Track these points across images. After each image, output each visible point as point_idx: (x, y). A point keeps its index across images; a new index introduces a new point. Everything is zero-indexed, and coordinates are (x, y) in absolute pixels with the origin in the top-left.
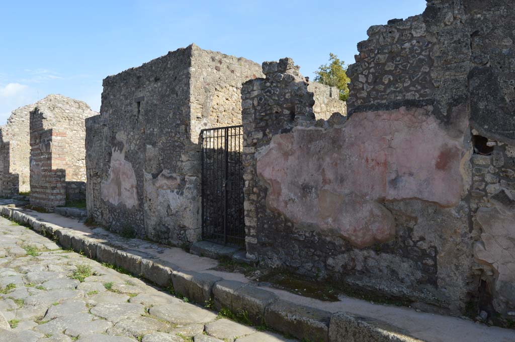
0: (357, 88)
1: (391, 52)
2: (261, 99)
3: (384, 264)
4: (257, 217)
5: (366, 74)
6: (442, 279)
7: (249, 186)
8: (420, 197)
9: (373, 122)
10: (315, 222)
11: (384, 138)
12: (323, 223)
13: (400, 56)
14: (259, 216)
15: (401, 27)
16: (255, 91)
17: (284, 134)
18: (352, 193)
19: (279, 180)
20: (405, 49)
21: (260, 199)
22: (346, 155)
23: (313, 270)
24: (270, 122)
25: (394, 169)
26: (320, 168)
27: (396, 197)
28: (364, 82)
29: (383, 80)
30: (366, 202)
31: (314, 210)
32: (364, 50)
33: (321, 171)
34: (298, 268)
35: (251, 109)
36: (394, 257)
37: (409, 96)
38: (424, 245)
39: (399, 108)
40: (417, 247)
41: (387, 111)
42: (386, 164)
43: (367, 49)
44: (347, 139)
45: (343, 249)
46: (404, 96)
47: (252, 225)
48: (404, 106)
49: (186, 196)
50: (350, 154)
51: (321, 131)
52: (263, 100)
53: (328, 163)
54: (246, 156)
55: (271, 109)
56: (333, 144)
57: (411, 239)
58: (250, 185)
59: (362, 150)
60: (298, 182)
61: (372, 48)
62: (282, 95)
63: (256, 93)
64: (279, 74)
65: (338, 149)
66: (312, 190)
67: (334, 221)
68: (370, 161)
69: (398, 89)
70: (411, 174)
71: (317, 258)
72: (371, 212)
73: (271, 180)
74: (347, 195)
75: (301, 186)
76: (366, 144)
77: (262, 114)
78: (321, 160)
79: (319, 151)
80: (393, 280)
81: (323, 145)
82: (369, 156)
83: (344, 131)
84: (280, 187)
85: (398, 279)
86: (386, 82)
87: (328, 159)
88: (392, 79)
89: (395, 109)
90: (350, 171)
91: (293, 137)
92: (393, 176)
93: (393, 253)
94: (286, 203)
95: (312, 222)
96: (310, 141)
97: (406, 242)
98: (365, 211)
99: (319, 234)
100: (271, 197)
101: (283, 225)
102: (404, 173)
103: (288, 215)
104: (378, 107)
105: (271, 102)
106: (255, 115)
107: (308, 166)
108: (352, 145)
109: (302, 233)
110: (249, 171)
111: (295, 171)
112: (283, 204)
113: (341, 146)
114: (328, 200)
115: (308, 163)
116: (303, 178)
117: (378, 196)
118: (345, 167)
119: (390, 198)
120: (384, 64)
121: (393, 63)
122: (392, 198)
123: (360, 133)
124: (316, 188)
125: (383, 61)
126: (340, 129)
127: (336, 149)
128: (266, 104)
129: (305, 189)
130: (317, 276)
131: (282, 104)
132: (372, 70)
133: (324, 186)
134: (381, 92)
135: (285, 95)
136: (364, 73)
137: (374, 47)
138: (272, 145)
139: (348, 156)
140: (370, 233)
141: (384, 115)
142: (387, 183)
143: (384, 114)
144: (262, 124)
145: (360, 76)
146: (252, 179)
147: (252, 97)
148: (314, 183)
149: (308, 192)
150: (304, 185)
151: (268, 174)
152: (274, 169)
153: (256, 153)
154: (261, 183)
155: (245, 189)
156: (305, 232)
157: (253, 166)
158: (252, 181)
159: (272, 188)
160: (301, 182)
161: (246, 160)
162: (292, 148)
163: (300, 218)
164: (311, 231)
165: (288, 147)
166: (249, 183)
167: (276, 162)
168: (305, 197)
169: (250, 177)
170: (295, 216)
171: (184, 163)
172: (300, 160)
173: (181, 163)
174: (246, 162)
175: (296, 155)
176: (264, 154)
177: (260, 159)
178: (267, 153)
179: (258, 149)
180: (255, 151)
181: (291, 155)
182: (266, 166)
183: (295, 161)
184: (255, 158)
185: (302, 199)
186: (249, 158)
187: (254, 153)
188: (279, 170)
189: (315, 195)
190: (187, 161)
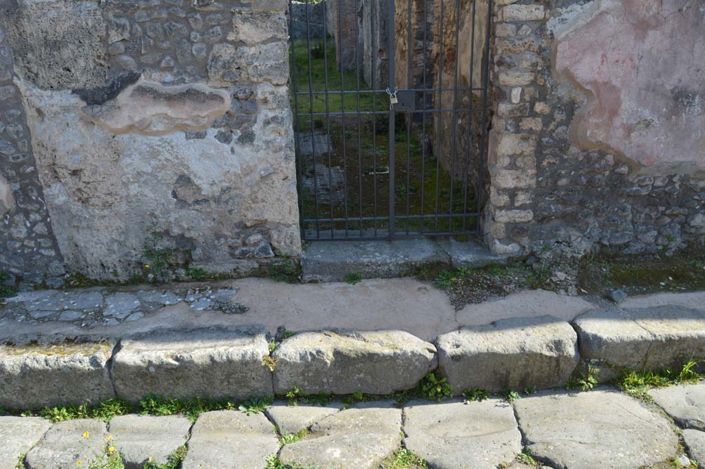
4: (538, 167)
7: (522, 99)
10: (690, 159)
14: (545, 163)
19: (616, 82)
21: (552, 127)
23: (660, 241)
31: (693, 136)
34: (627, 245)
47: (522, 184)
49: (267, 142)
54: (519, 28)
58: (527, 98)
60: (663, 85)
66: (693, 98)
71: (668, 220)
73: (594, 83)
75: (670, 95)
84: (619, 98)
94: (629, 130)
95: (683, 159)
99: (685, 179)
100: (592, 120)
101: (607, 173)
103: (630, 153)
107: (692, 52)
109: (648, 183)
110: (525, 64)
111: (660, 61)
112: (620, 133)
115: (693, 46)
116: (676, 76)
124: (703, 96)
129: (681, 98)
130: (666, 248)
146: (533, 83)
148: (700, 85)
149: (685, 103)
150: (677, 91)
151: (586, 70)
152: (605, 59)
153: (550, 20)
154: (563, 92)
155: (509, 107)
156: (655, 178)
157: (541, 51)
158: (532, 89)
159: (596, 102)
160: (670, 85)
161: (517, 37)
162: (658, 13)
163: (658, 156)
164: (668, 177)
165: (648, 10)
166: (521, 93)
167: (613, 44)
168: (677, 114)
169: (528, 78)
170: (648, 152)
171: (253, 49)
172: (674, 39)
173: (236, 48)
174: (517, 42)
175: (667, 28)
176: (581, 22)
177: (567, 36)
178: (591, 21)
179: (559, 10)
180: (548, 16)
181: (655, 28)
182: (584, 52)
183: (662, 41)
184: (549, 33)
185: (668, 118)
186: (529, 33)
187: (544, 21)
188: (617, 61)
189: (699, 109)
190: (264, 42)
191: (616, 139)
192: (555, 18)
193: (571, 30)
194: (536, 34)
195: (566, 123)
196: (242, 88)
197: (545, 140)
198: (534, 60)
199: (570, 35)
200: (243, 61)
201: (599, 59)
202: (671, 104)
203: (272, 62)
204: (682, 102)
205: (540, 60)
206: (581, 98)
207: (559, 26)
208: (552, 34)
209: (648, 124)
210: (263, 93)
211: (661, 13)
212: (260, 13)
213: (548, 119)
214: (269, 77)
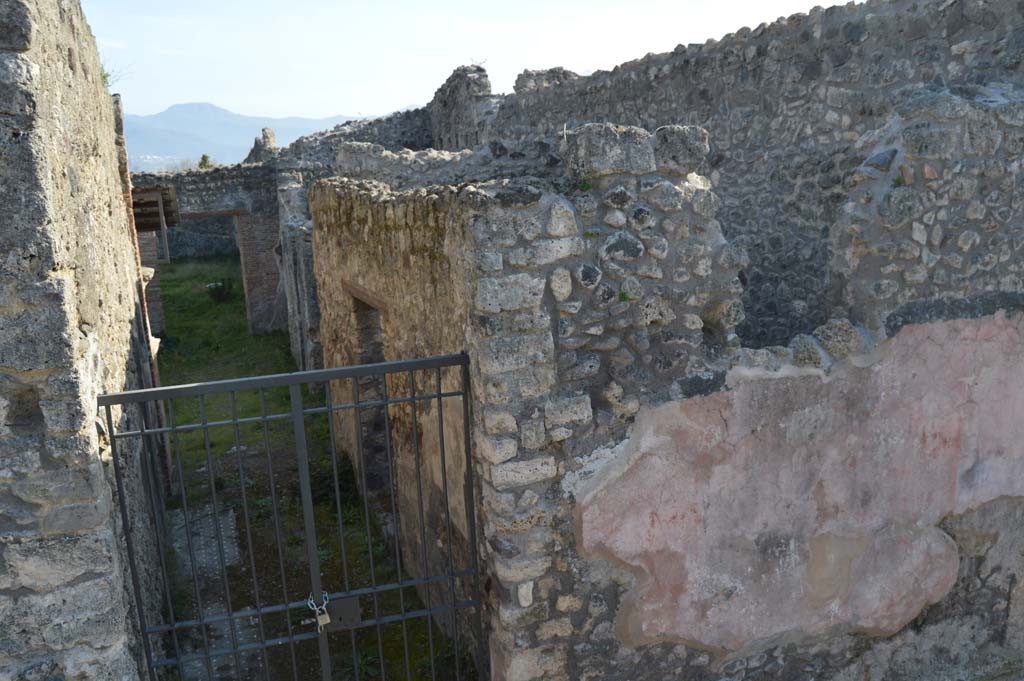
0: (908, 256)
1: (982, 175)
2: (589, 275)
3: (927, 645)
5: (931, 223)
6: (1012, 625)
7: (536, 598)
8: (1009, 493)
9: (942, 346)
10: (794, 625)
11: (961, 383)
12: (815, 619)
13: (1000, 189)
14: (583, 679)
15: (1007, 120)
16: (558, 238)
17: (697, 398)
18: (887, 523)
19: (676, 547)
20: (1011, 173)
21: (587, 627)
22: (878, 435)
24: (625, 358)
25: (973, 448)
26: (811, 482)
27: (970, 507)
28: (924, 243)
29: (960, 243)
30: (918, 533)
31: (794, 595)
32: (929, 157)
33: (813, 488)
35: (538, 313)
36: (948, 624)
37: (1007, 284)
38: (998, 580)
39: (993, 313)
40: (988, 587)
41: (973, 320)
42: (959, 440)
43: (937, 156)
44: (883, 394)
45: (848, 656)
46: (999, 283)
48: (1003, 307)
50: (888, 431)
51: (819, 377)
52: (599, 278)
53: (833, 464)
54: (518, 497)
55: (632, 312)
56: (848, 410)
57: (979, 576)
58: (544, 594)
59: (916, 416)
60: (742, 536)
61: (948, 156)
62: (679, 263)
63: (562, 248)
64: (667, 183)
65: (861, 422)
66: (787, 545)
67: (845, 603)
68: (929, 439)
69: (989, 268)
70: (999, 452)
72: (928, 554)
73: (645, 555)
74: (878, 531)
75: (756, 548)
76: (925, 401)
77: (593, 331)
78: (814, 458)
79: (812, 436)
80: (941, 669)
81: (822, 418)
82: (929, 428)
83: (878, 373)
84: (683, 568)
85: (949, 661)
86: (966, 248)
87: (833, 454)
88: (978, 241)
89: (988, 316)
90: (885, 473)
91: (729, 405)
92: (968, 464)
93: (946, 617)
94: (703, 608)
95: (783, 628)
96: (786, 412)
97: (971, 586)
98: (915, 558)
99: (789, 650)
100: (648, 607)
101: (679, 670)
102: (989, 452)
103: (708, 636)
104: (952, 310)
105: (631, 284)
106: (556, 334)
107: (776, 484)
108: (894, 406)
109: (741, 667)
110: (535, 547)
111: (735, 505)
112: (691, 614)
113: (868, 415)
114: (832, 558)
115: (778, 476)
116: (760, 520)
117: (938, 514)
118: (876, 465)
119: (959, 510)
120: (967, 204)
121: (982, 202)
122: (965, 509)
123: (914, 375)
124: (800, 538)
125: (967, 196)
126: (869, 370)
127: (856, 423)
128: (611, 294)
129: (770, 548)
131: (681, 296)
132: (942, 215)
133: (821, 526)
134: (956, 271)
135: (693, 265)
136: (925, 220)
137: (952, 155)
138: (647, 437)
139: (882, 437)
140: (922, 598)
141: (967, 329)
142: (957, 481)
143: (966, 326)
144: (591, 367)
145: (916, 225)
146: (551, 571)
147: (544, 261)
148: (794, 524)
149: (777, 554)
150: (763, 539)
151: (630, 539)
152: (656, 519)
153: (566, 477)
154: (599, 576)
155: (517, 613)
156: (748, 660)
157: (557, 523)
158: (550, 581)
159: (651, 580)
160: (754, 534)
161: (517, 510)
162: (724, 441)
163: (749, 634)
164: (766, 652)
165: (709, 439)
166: (533, 589)
167: (666, 495)
168: (769, 571)
169: (542, 565)
170: (734, 631)
171: (49, 599)
172: (750, 471)
173: (16, 600)
174: (518, 517)
175: (739, 459)
176: (615, 474)
177: (595, 497)
178: (629, 469)
179: (579, 460)
180: (562, 471)
181: (722, 461)
182: (623, 515)
183: (734, 477)
184: (566, 495)
185: (756, 578)
186: (535, 500)
187: (557, 480)
188: (674, 518)
189: (797, 557)
190: (71, 584)
191: (685, 625)
192: (574, 472)
193: (601, 487)
194: (547, 498)
195: (609, 616)
196: (35, 661)
197: (579, 648)
198: (548, 537)
199: (599, 495)
200: (31, 620)
201: (648, 521)
202: (758, 559)
203: (90, 614)
204: (773, 552)
205: (558, 539)
206: (625, 578)
207: (581, 484)
208: (571, 497)
209: (729, 595)
210: (76, 666)
211: (728, 440)
212: (57, 538)
213: (579, 618)
214: (84, 639)
